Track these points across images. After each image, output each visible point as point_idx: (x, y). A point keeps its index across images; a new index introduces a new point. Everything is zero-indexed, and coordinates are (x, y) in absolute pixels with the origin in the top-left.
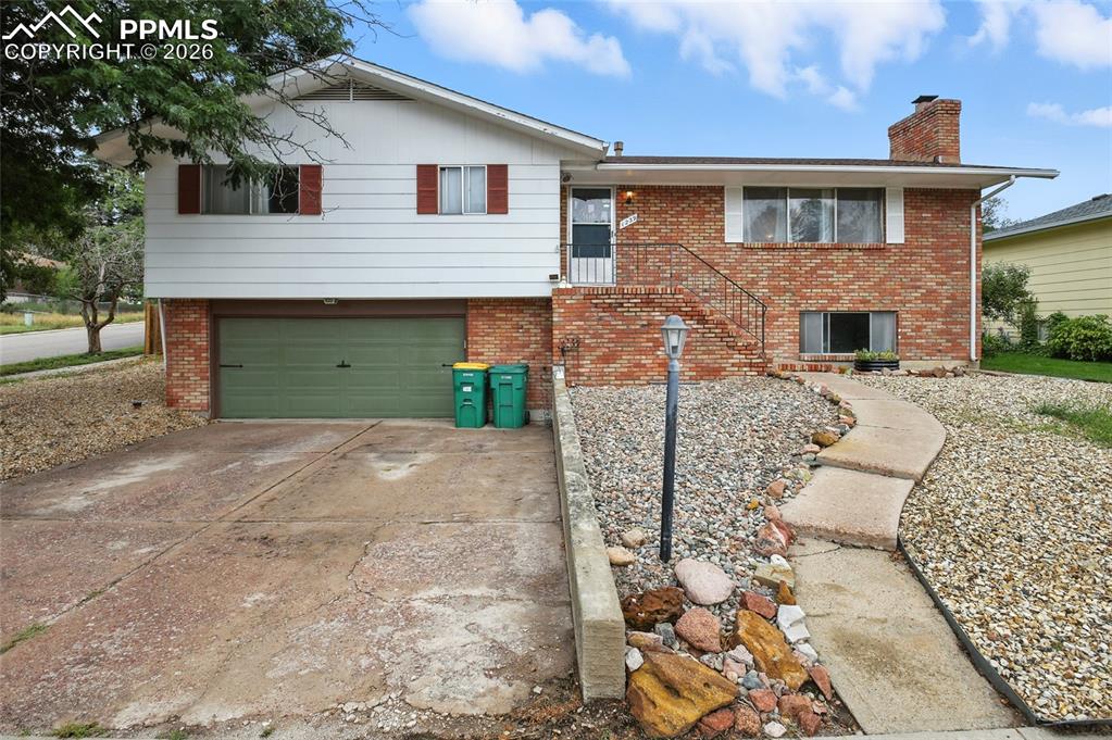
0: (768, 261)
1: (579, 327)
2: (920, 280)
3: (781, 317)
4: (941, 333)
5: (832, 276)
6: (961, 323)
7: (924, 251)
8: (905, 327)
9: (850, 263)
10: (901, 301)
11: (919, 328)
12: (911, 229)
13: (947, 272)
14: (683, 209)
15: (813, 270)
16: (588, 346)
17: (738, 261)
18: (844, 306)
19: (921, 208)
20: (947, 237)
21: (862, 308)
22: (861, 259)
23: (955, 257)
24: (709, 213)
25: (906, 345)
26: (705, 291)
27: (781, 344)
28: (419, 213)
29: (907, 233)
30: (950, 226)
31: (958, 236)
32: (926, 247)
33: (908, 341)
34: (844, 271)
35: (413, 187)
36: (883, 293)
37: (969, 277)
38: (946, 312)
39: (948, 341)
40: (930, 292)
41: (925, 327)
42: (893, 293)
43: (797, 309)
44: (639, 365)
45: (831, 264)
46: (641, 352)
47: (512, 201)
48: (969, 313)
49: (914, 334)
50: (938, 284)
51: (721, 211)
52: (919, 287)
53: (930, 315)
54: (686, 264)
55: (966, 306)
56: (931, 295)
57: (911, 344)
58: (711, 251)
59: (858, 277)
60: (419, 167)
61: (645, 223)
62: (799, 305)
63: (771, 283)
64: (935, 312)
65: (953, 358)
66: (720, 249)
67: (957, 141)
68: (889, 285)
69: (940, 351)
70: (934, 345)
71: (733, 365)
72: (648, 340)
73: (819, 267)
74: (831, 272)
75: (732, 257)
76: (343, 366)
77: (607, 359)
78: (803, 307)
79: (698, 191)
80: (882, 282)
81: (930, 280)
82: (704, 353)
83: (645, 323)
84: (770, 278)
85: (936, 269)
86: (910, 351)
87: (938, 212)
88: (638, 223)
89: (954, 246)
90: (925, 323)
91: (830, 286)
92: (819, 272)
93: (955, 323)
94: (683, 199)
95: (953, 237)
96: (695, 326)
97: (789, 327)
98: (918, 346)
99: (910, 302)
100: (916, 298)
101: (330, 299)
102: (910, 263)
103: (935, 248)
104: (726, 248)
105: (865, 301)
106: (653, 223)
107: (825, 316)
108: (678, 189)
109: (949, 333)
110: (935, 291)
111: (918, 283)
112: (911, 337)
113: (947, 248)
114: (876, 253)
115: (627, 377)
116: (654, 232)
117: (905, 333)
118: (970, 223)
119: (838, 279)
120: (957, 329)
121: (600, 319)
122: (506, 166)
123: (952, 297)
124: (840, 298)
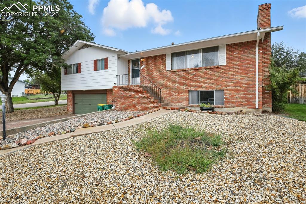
0: (179, 75)
1: (117, 96)
2: (233, 78)
3: (183, 92)
4: (242, 98)
5: (199, 78)
6: (252, 94)
7: (234, 67)
8: (227, 95)
9: (205, 74)
10: (225, 86)
11: (233, 96)
12: (229, 59)
13: (246, 74)
14: (156, 62)
15: (193, 77)
16: (119, 101)
17: (170, 76)
18: (204, 88)
19: (233, 51)
20: (245, 60)
21: (210, 89)
22: (209, 72)
23: (249, 68)
24: (162, 62)
25: (227, 102)
26: (161, 85)
27: (183, 101)
28: (94, 71)
29: (227, 61)
30: (246, 56)
31: (251, 59)
32: (236, 65)
33: (229, 101)
34: (203, 77)
35: (93, 65)
36: (218, 83)
37: (255, 75)
38: (245, 90)
39: (246, 101)
40: (238, 82)
41: (235, 95)
42: (222, 83)
43: (188, 90)
44: (129, 106)
45: (199, 75)
46: (130, 102)
47: (109, 66)
48: (256, 90)
49: (231, 98)
50: (241, 79)
51: (165, 61)
52: (233, 81)
53: (238, 91)
54: (156, 78)
55: (254, 87)
56: (238, 83)
57: (229, 102)
58: (163, 73)
59: (208, 78)
60: (94, 60)
61: (146, 67)
62: (188, 88)
63: (180, 82)
64: (240, 90)
65: (248, 108)
66: (165, 73)
67: (269, 20)
68: (220, 80)
69: (242, 105)
70: (240, 102)
71: (150, 107)
72: (131, 99)
73: (195, 76)
74: (199, 77)
75: (168, 75)
76: (90, 104)
77: (123, 104)
78: (189, 89)
79: (159, 56)
80: (217, 79)
81: (238, 78)
82: (143, 103)
83: (130, 95)
84: (179, 80)
85: (240, 73)
86: (229, 105)
87: (241, 51)
88: (145, 67)
89: (249, 63)
90: (235, 94)
91: (198, 82)
92: (194, 77)
93: (249, 94)
94: (155, 59)
95: (248, 60)
96: (141, 96)
97: (185, 96)
98: (233, 103)
99: (229, 86)
100: (231, 85)
101: (84, 90)
102: (229, 72)
103: (239, 65)
104: (167, 72)
105: (211, 87)
106: (148, 67)
107: (198, 92)
108: (154, 56)
109: (246, 98)
110: (240, 82)
111: (232, 79)
112: (229, 99)
113: (245, 64)
114: (215, 69)
115: (127, 109)
116: (148, 70)
117: (227, 98)
118: (256, 54)
119: (201, 79)
120: (250, 96)
121: (121, 94)
122: (108, 58)
123: (248, 84)
124: (202, 86)
